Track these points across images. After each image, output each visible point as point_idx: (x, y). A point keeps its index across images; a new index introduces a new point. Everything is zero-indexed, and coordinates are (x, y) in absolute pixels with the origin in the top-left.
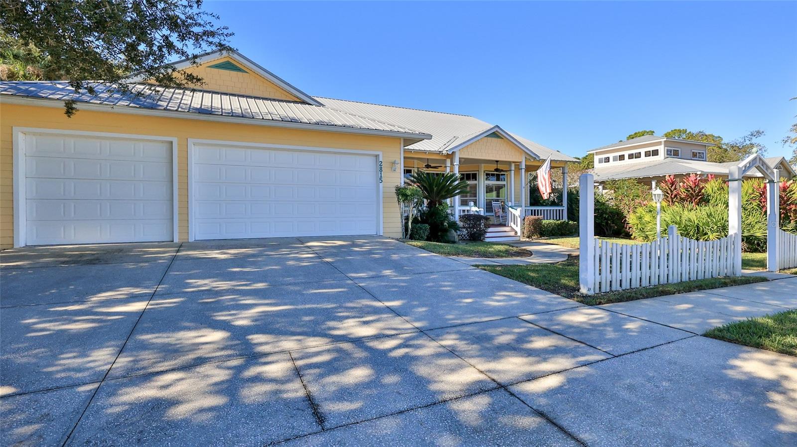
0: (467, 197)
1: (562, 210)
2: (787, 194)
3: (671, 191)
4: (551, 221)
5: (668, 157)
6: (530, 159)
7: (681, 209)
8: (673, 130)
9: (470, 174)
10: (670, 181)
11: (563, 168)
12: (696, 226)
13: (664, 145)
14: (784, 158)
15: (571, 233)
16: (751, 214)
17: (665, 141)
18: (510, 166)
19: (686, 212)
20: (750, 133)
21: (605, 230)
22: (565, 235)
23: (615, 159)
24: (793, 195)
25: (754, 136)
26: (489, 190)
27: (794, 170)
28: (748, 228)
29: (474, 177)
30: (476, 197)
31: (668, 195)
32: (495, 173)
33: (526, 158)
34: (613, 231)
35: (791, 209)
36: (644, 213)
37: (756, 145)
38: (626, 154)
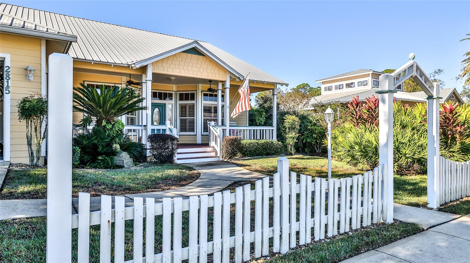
0: (186, 116)
1: (272, 130)
2: (454, 116)
3: (356, 112)
4: (253, 141)
5: (374, 87)
6: (235, 79)
7: (363, 130)
8: (386, 70)
9: (188, 94)
10: (355, 102)
11: (273, 89)
12: (375, 147)
13: (372, 77)
14: (455, 88)
15: (276, 152)
16: (423, 136)
17: (372, 73)
18: (218, 85)
19: (368, 133)
20: (434, 71)
21: (316, 148)
22: (270, 155)
23: (336, 88)
24: (459, 117)
25: (437, 73)
26: (207, 110)
27: (463, 100)
28: (418, 151)
29: (192, 97)
30: (194, 116)
31: (353, 116)
32: (208, 93)
33: (230, 77)
34: (322, 149)
35: (457, 130)
36: (338, 134)
37: (438, 80)
38: (344, 83)
